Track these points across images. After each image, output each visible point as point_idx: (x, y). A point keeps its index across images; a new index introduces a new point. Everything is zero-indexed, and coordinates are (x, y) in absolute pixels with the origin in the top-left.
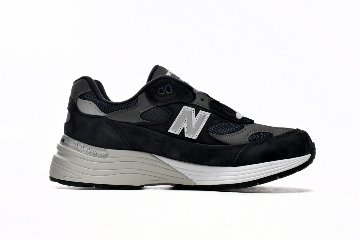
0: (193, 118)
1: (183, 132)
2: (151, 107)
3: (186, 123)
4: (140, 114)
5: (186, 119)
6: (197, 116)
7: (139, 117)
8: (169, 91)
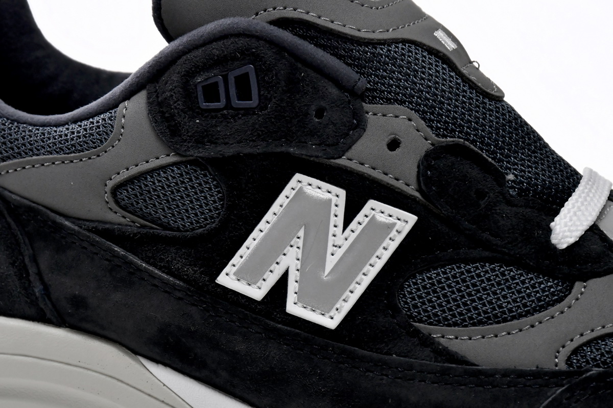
0: (332, 230)
1: (280, 288)
2: (164, 160)
3: (300, 251)
4: (110, 184)
5: (301, 233)
6: (353, 225)
7: (107, 197)
8: (244, 93)
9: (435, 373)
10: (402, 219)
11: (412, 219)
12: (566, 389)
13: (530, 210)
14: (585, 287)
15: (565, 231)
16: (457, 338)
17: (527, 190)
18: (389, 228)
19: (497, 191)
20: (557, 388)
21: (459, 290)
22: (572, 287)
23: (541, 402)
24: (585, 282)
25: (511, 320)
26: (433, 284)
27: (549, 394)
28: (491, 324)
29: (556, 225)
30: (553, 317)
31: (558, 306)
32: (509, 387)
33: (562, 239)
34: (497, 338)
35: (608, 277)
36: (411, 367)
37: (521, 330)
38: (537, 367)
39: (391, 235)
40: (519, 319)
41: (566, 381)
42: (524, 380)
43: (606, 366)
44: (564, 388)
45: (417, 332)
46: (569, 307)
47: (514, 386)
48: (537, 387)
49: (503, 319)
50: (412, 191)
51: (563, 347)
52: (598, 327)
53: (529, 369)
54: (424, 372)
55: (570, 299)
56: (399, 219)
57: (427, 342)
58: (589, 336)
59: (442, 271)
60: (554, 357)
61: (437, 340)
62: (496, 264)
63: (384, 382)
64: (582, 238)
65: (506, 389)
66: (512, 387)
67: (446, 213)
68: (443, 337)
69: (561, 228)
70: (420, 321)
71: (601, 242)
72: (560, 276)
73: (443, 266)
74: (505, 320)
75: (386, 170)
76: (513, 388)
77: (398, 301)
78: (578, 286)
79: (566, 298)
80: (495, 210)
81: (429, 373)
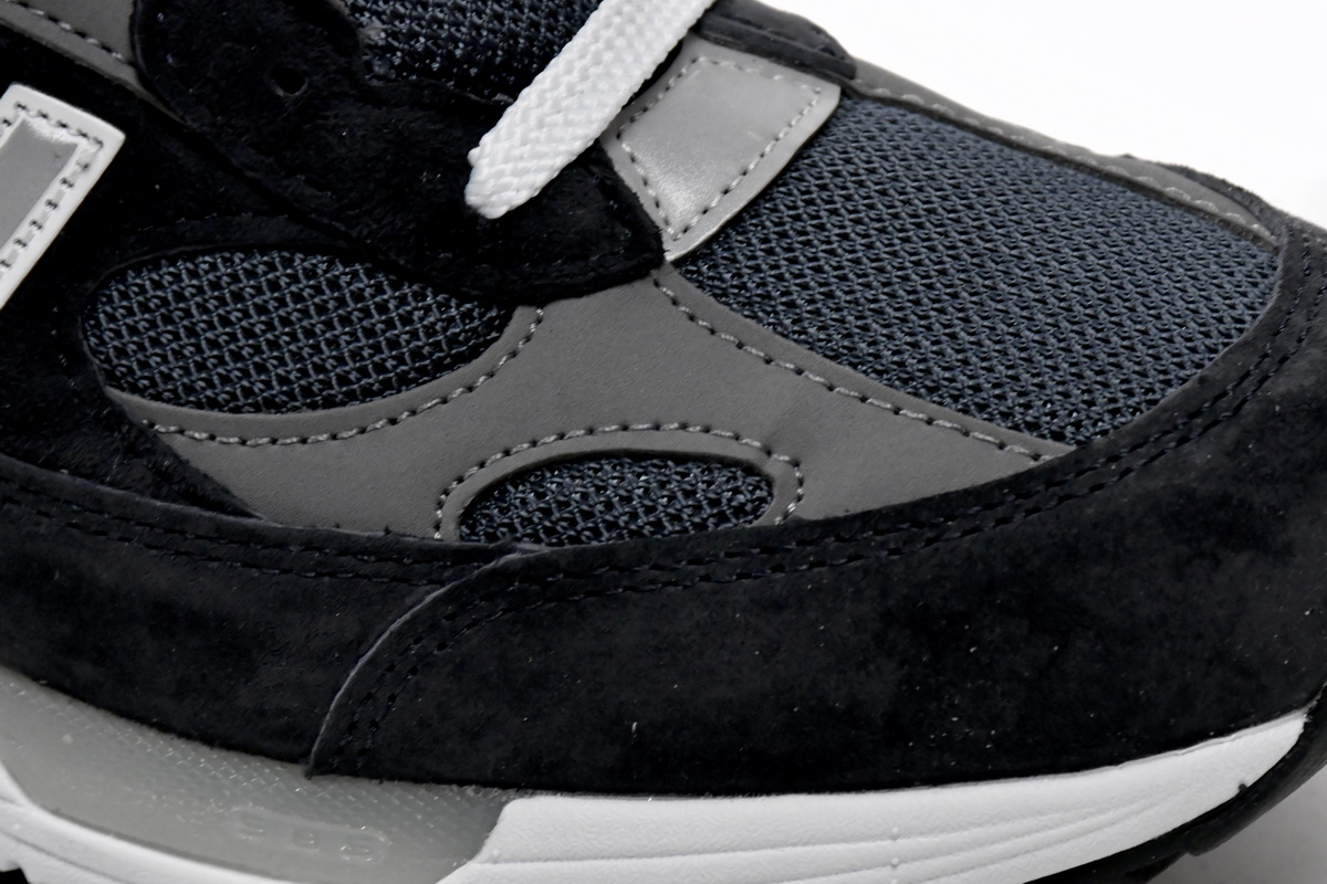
9: (152, 526)
10: (90, 134)
11: (113, 138)
12: (445, 593)
13: (420, 114)
14: (539, 321)
15: (501, 174)
16: (212, 438)
17: (429, 54)
18: (57, 157)
19: (333, 67)
20: (428, 587)
21: (225, 321)
22: (505, 320)
23: (390, 618)
24: (541, 306)
25: (343, 404)
26: (165, 302)
27: (409, 601)
28: (295, 409)
29: (479, 158)
30: (445, 401)
31: (464, 371)
32: (319, 575)
33: (492, 194)
34: (306, 446)
35: (600, 296)
36: (99, 505)
37: (363, 431)
38: (387, 531)
39: (66, 173)
40: (363, 401)
41: (451, 571)
42: (353, 561)
43: (554, 540)
44: (442, 590)
45: (118, 417)
46: (491, 375)
47: (332, 575)
48: (383, 582)
49: (324, 398)
50: (117, 66)
51: (460, 480)
52: (549, 435)
53: (367, 534)
54: (128, 521)
55: (495, 355)
56: (85, 135)
57: (142, 443)
58: (525, 456)
59: (187, 269)
60: (433, 505)
61: (165, 439)
62: (319, 258)
63: (42, 530)
64: (552, 190)
65: (311, 580)
66: (326, 574)
67: (195, 126)
68: (181, 432)
69: (492, 164)
70: (134, 389)
71: (600, 197)
72: (475, 293)
73: (191, 257)
74: (329, 403)
75: (54, 12)
76: (326, 579)
77: (81, 336)
78: (522, 317)
79: (487, 347)
80: (326, 118)
81: (139, 524)
